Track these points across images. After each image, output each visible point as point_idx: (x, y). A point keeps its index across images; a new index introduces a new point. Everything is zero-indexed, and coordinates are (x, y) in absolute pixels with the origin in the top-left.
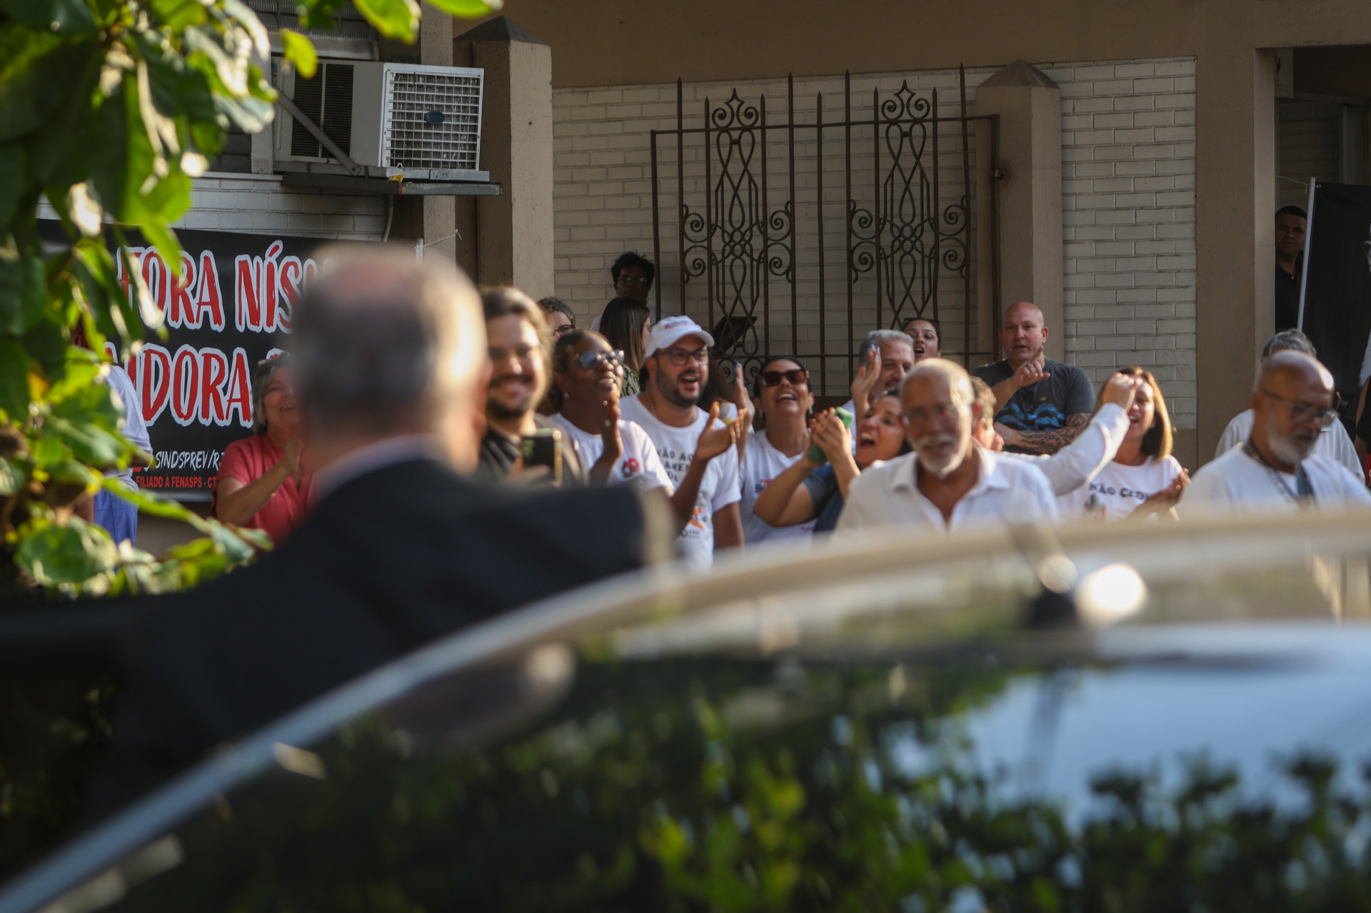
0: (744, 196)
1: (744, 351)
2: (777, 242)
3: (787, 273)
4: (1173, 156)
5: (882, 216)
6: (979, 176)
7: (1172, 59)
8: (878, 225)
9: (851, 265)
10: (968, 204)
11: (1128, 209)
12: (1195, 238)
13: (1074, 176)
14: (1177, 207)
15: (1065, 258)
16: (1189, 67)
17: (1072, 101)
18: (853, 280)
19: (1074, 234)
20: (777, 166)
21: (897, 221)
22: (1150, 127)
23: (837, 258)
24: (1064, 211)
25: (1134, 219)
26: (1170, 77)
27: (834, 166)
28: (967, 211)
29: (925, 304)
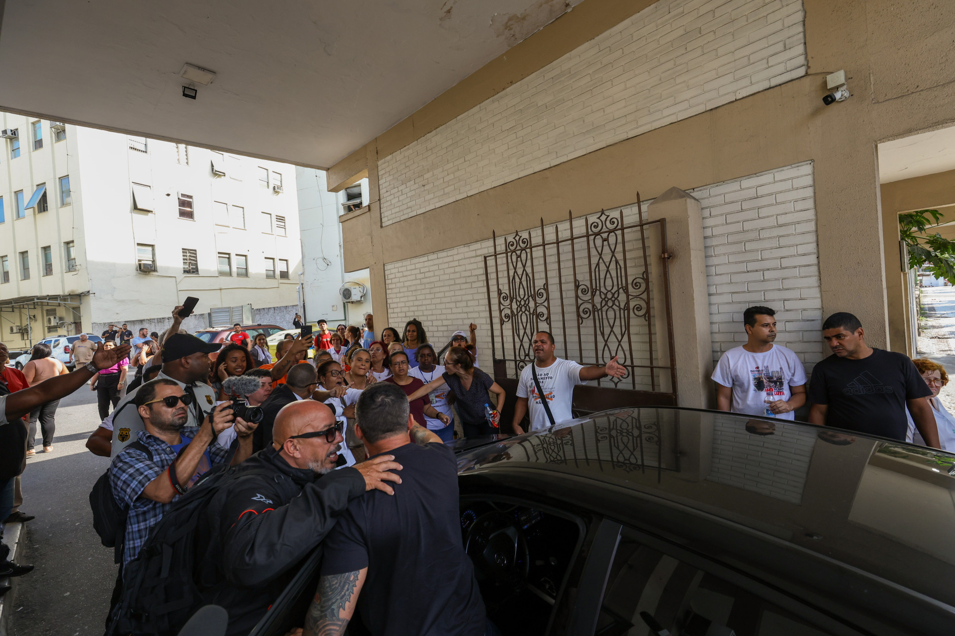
0: (524, 283)
2: (541, 304)
3: (546, 319)
4: (794, 233)
5: (594, 287)
6: (653, 261)
7: (791, 167)
8: (592, 292)
9: (579, 315)
10: (647, 276)
11: (757, 271)
12: (820, 286)
13: (713, 254)
14: (799, 266)
15: (710, 304)
16: (807, 169)
17: (709, 209)
18: (580, 323)
19: (715, 289)
20: (539, 268)
21: (603, 289)
22: (773, 216)
23: (571, 310)
24: (707, 276)
25: (762, 277)
26: (789, 179)
27: (567, 265)
28: (647, 281)
29: (623, 336)
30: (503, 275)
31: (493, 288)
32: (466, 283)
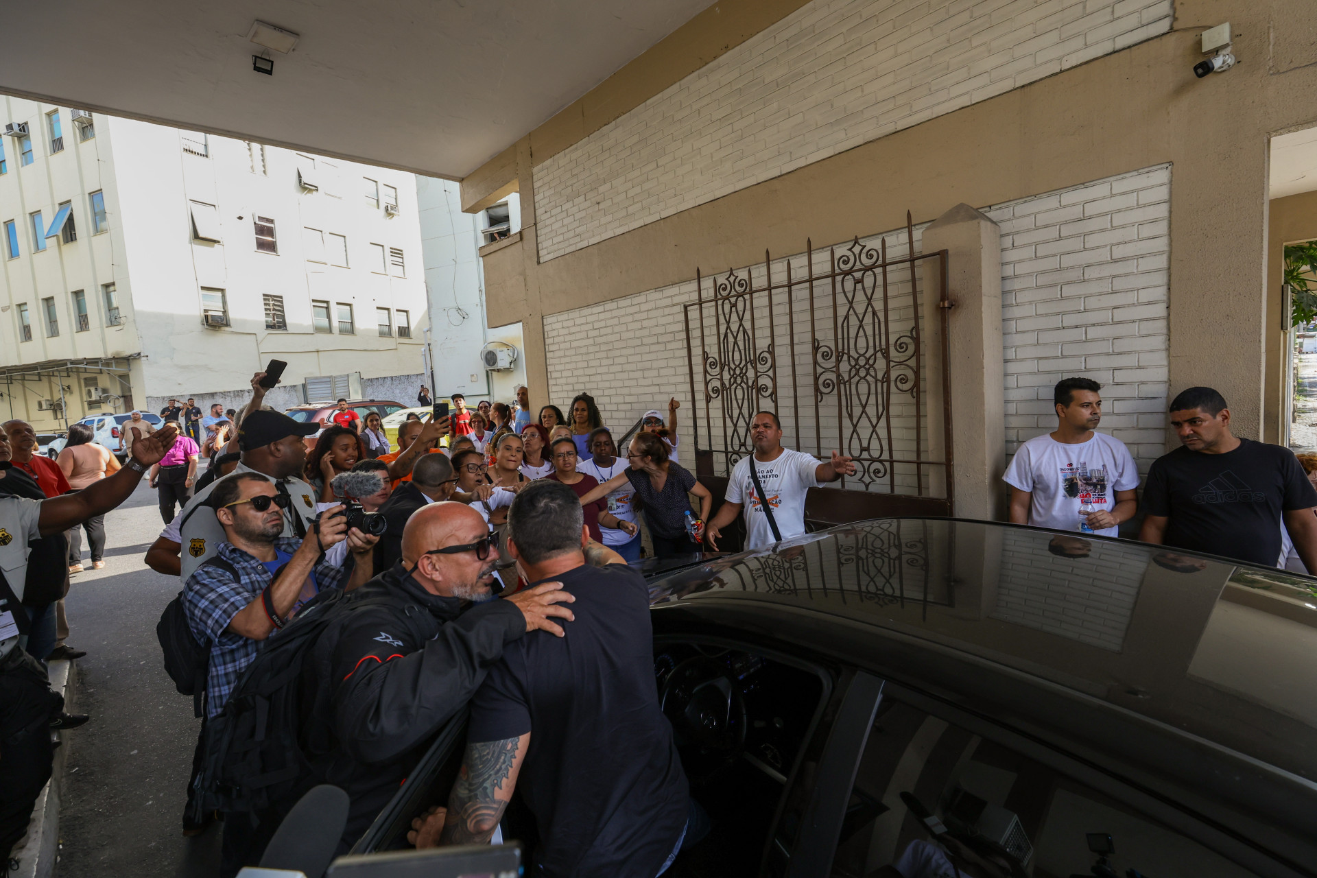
0: (741, 345)
1: (746, 449)
2: (764, 373)
3: (771, 395)
4: (1135, 271)
5: (840, 349)
6: (927, 311)
7: (1135, 173)
8: (837, 357)
9: (817, 389)
10: (918, 334)
11: (1077, 327)
12: (1168, 349)
13: (1014, 303)
14: (1140, 320)
15: (1006, 375)
16: (1161, 176)
17: (1011, 237)
18: (819, 400)
19: (1014, 353)
20: (762, 322)
21: (853, 353)
22: (1106, 246)
23: (806, 381)
24: (1004, 334)
25: (1084, 336)
26: (1132, 192)
27: (802, 318)
28: (917, 341)
29: (879, 419)
30: (710, 332)
31: (697, 351)
32: (658, 343)
